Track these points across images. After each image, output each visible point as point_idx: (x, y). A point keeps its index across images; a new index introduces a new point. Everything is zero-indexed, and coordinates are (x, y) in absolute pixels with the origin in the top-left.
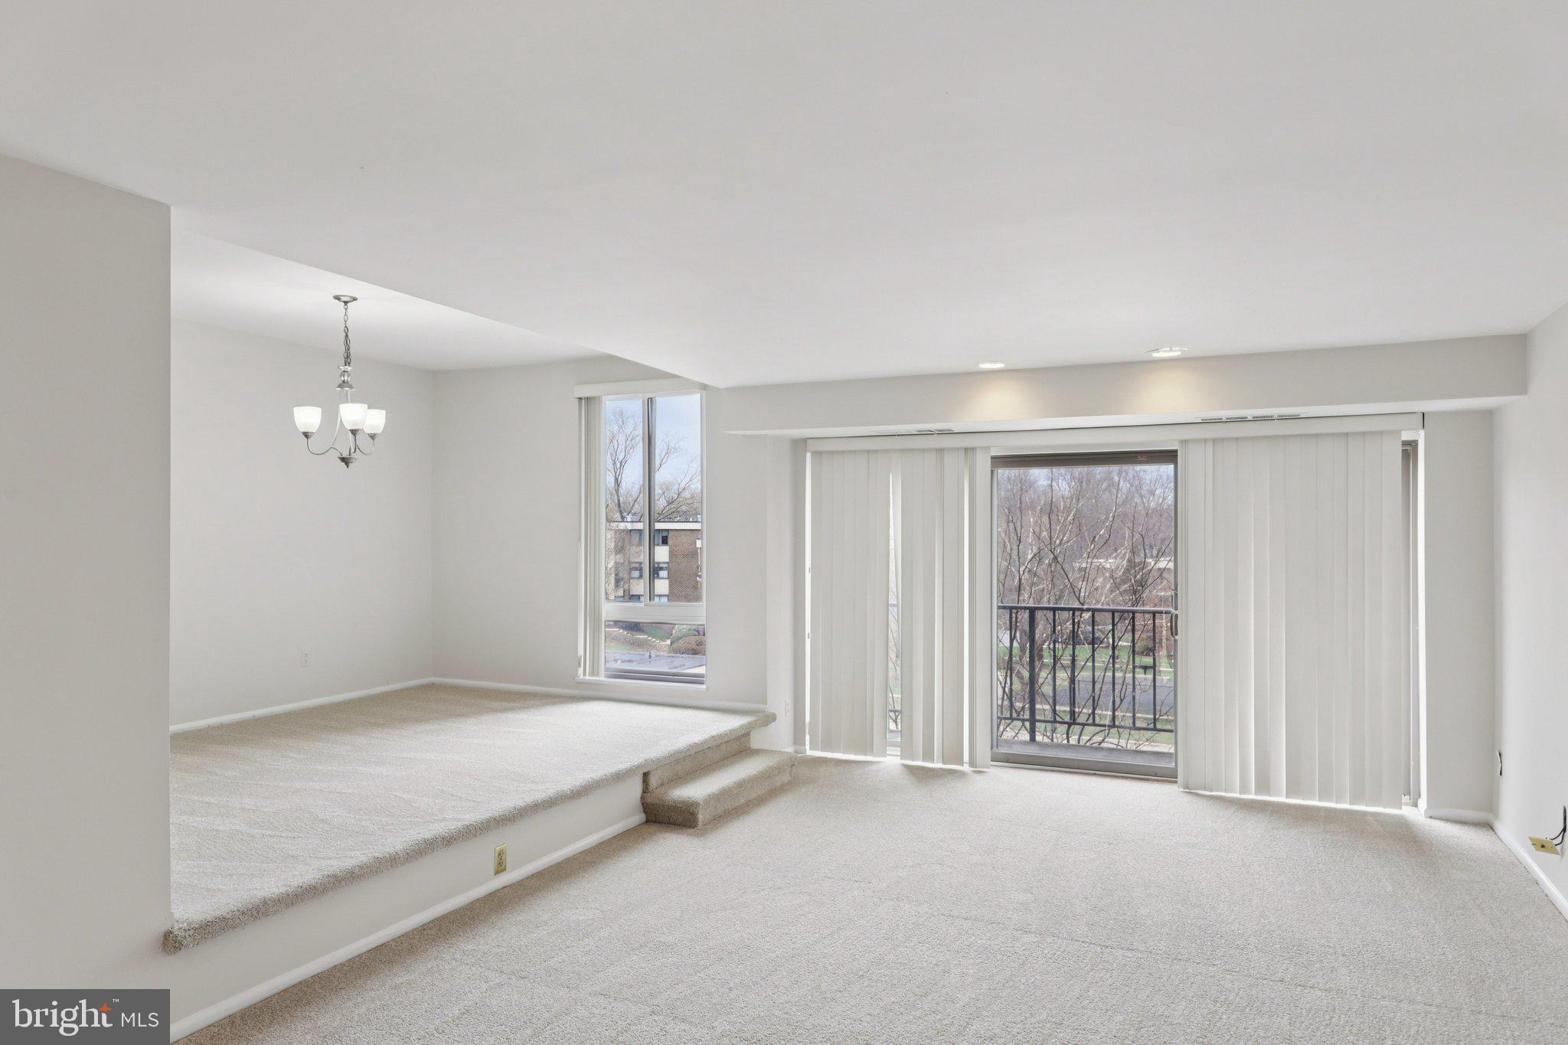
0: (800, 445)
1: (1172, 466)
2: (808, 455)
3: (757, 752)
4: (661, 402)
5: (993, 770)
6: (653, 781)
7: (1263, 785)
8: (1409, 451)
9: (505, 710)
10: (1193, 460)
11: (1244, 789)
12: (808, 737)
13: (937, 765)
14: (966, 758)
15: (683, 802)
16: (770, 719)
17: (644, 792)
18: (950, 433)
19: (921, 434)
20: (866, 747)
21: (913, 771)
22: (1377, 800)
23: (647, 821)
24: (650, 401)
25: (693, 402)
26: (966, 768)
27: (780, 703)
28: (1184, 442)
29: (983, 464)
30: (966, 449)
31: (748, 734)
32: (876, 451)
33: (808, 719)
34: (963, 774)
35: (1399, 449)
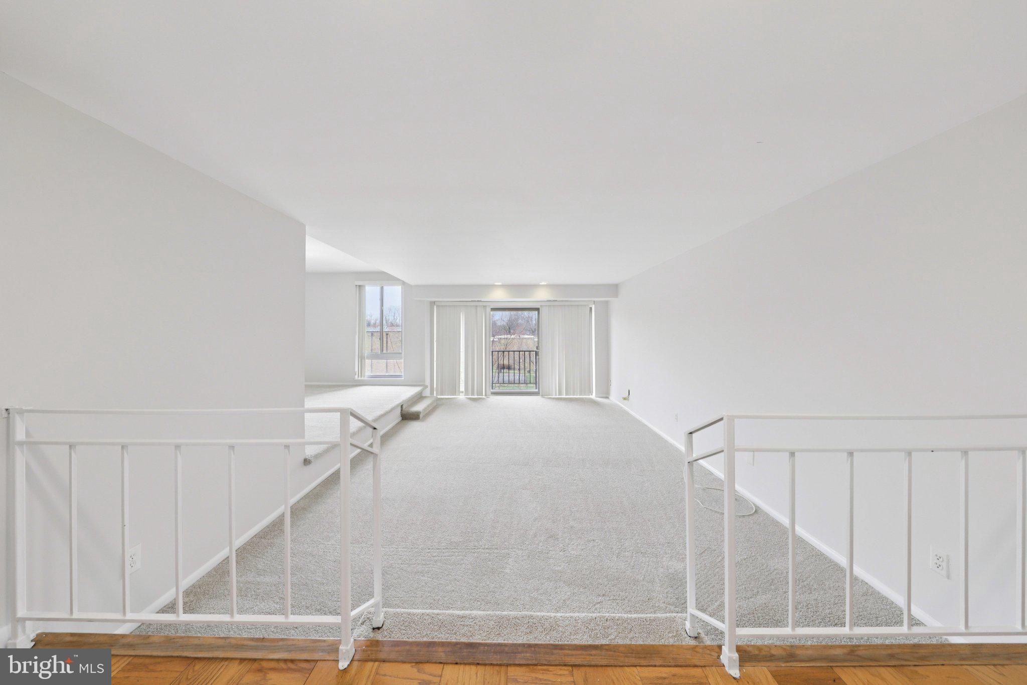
0: (433, 303)
1: (537, 312)
2: (435, 306)
3: (425, 397)
4: (385, 288)
5: (491, 397)
6: (404, 407)
7: (560, 393)
8: (591, 309)
9: (334, 391)
10: (543, 312)
11: (556, 395)
12: (435, 392)
13: (476, 397)
14: (484, 394)
15: (415, 412)
16: (426, 387)
17: (401, 410)
18: (481, 301)
19: (472, 301)
20: (454, 393)
21: (470, 399)
22: (585, 395)
23: (403, 419)
24: (382, 287)
25: (398, 289)
26: (484, 397)
27: (428, 382)
28: (541, 306)
29: (488, 309)
30: (484, 306)
31: (422, 392)
32: (457, 306)
33: (435, 386)
34: (484, 398)
35: (589, 309)
